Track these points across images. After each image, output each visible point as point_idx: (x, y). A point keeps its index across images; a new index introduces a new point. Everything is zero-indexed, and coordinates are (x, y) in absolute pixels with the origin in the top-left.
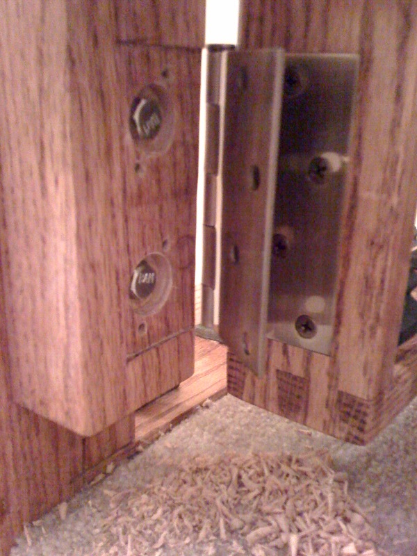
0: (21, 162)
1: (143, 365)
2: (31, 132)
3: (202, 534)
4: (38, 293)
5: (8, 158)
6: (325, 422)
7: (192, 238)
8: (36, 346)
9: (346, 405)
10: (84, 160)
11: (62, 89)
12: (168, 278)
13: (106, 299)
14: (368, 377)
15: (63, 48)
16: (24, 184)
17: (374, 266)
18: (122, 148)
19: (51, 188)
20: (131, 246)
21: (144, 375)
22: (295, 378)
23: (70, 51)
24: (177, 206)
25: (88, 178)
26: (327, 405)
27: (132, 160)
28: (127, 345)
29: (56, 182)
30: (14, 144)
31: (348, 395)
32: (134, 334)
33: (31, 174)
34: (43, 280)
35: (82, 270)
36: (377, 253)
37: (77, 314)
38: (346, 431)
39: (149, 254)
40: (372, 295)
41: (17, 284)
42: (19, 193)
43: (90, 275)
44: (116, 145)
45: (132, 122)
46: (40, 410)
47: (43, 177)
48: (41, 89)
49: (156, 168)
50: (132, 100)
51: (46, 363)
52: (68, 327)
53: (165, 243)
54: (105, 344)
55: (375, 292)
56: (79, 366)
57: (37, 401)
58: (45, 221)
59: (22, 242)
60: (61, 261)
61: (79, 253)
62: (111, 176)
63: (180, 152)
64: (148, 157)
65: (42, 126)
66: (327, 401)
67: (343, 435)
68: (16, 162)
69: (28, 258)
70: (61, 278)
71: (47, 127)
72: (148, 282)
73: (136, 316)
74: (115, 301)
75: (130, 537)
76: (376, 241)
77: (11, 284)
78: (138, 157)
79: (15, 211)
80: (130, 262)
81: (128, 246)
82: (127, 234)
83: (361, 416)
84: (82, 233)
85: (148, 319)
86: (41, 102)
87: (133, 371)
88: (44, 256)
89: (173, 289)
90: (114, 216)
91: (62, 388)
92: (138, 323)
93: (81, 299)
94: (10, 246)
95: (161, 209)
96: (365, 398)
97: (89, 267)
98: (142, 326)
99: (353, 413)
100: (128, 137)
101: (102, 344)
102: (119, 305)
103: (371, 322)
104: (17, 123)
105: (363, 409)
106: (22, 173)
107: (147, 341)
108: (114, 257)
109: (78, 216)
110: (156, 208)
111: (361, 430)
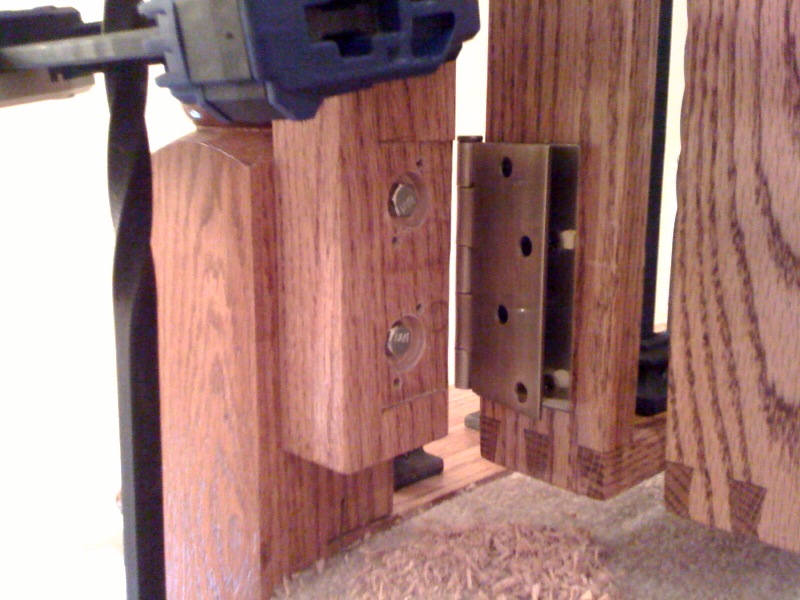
0: (300, 236)
1: (398, 417)
2: (309, 213)
3: (450, 584)
4: (308, 345)
5: (289, 234)
6: (568, 478)
7: (445, 304)
8: (304, 394)
9: (585, 459)
10: (350, 235)
11: (335, 181)
12: (422, 338)
13: (365, 352)
14: (603, 430)
15: (336, 150)
16: (301, 254)
17: (601, 326)
18: (382, 225)
19: (323, 256)
20: (388, 307)
21: (398, 426)
22: (541, 436)
23: (341, 151)
24: (431, 275)
25: (352, 248)
26: (570, 461)
27: (390, 235)
28: (383, 396)
29: (328, 252)
30: (295, 222)
31: (587, 449)
32: (389, 387)
33: (308, 246)
34: (314, 335)
35: (346, 324)
36: (603, 314)
37: (341, 362)
38: (587, 485)
39: (404, 315)
40: (601, 352)
41: (291, 339)
42: (297, 263)
43: (352, 328)
44: (376, 223)
45: (391, 203)
46: (305, 455)
47: (317, 249)
48: (318, 181)
49: (411, 241)
50: (390, 185)
51: (312, 408)
52: (332, 374)
53: (418, 307)
54: (363, 392)
55: (604, 348)
56: (341, 409)
57: (304, 445)
58: (318, 283)
59: (297, 302)
60: (328, 317)
61: (344, 310)
62: (372, 247)
63: (432, 228)
64: (403, 232)
65: (318, 208)
66: (570, 457)
67: (585, 490)
68: (296, 237)
69: (302, 316)
70: (328, 331)
71: (322, 210)
72: (404, 341)
73: (391, 371)
74: (372, 355)
75: (382, 584)
76: (601, 303)
77: (286, 340)
78: (395, 231)
79: (292, 278)
80: (387, 322)
81: (385, 307)
82: (384, 295)
83: (599, 469)
84: (347, 293)
85: (403, 375)
86: (318, 190)
87: (388, 420)
88: (315, 315)
89: (427, 349)
90: (373, 280)
91: (326, 430)
92: (393, 378)
93: (344, 349)
94: (287, 307)
95: (415, 276)
96: (601, 450)
97: (352, 321)
98: (396, 381)
99: (592, 466)
100: (387, 215)
101: (360, 391)
102: (376, 357)
103: (601, 377)
104: (298, 206)
105: (601, 462)
106: (300, 246)
107: (401, 395)
108: (373, 316)
109: (344, 279)
110: (411, 275)
111: (600, 483)
